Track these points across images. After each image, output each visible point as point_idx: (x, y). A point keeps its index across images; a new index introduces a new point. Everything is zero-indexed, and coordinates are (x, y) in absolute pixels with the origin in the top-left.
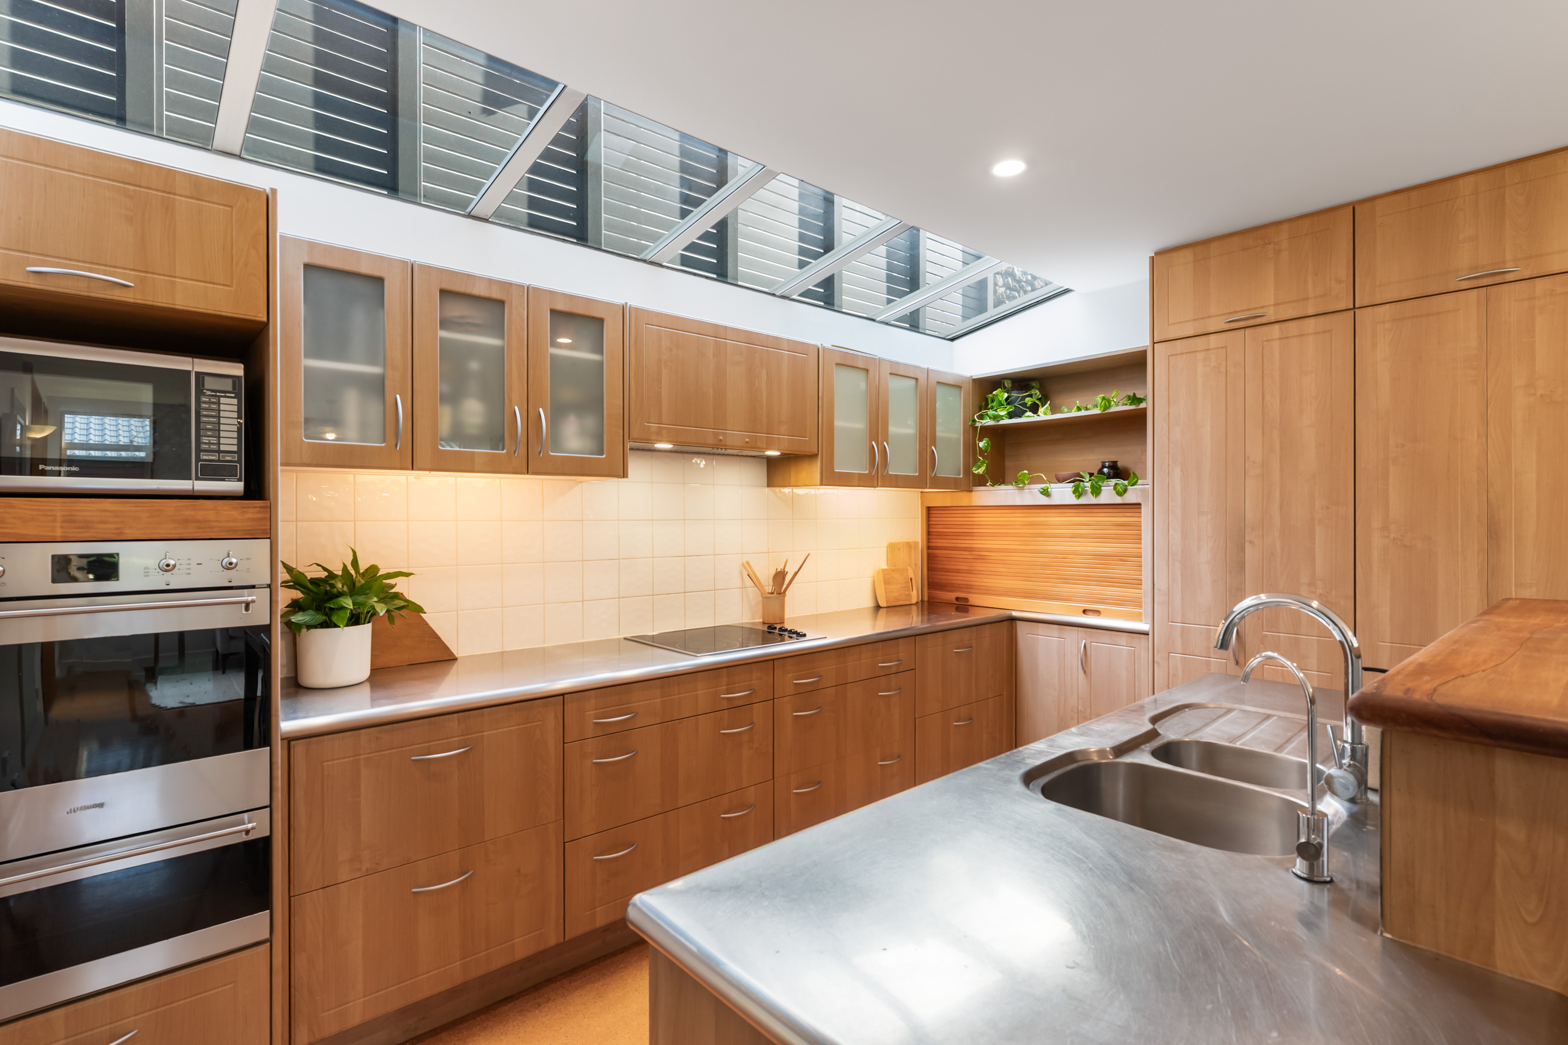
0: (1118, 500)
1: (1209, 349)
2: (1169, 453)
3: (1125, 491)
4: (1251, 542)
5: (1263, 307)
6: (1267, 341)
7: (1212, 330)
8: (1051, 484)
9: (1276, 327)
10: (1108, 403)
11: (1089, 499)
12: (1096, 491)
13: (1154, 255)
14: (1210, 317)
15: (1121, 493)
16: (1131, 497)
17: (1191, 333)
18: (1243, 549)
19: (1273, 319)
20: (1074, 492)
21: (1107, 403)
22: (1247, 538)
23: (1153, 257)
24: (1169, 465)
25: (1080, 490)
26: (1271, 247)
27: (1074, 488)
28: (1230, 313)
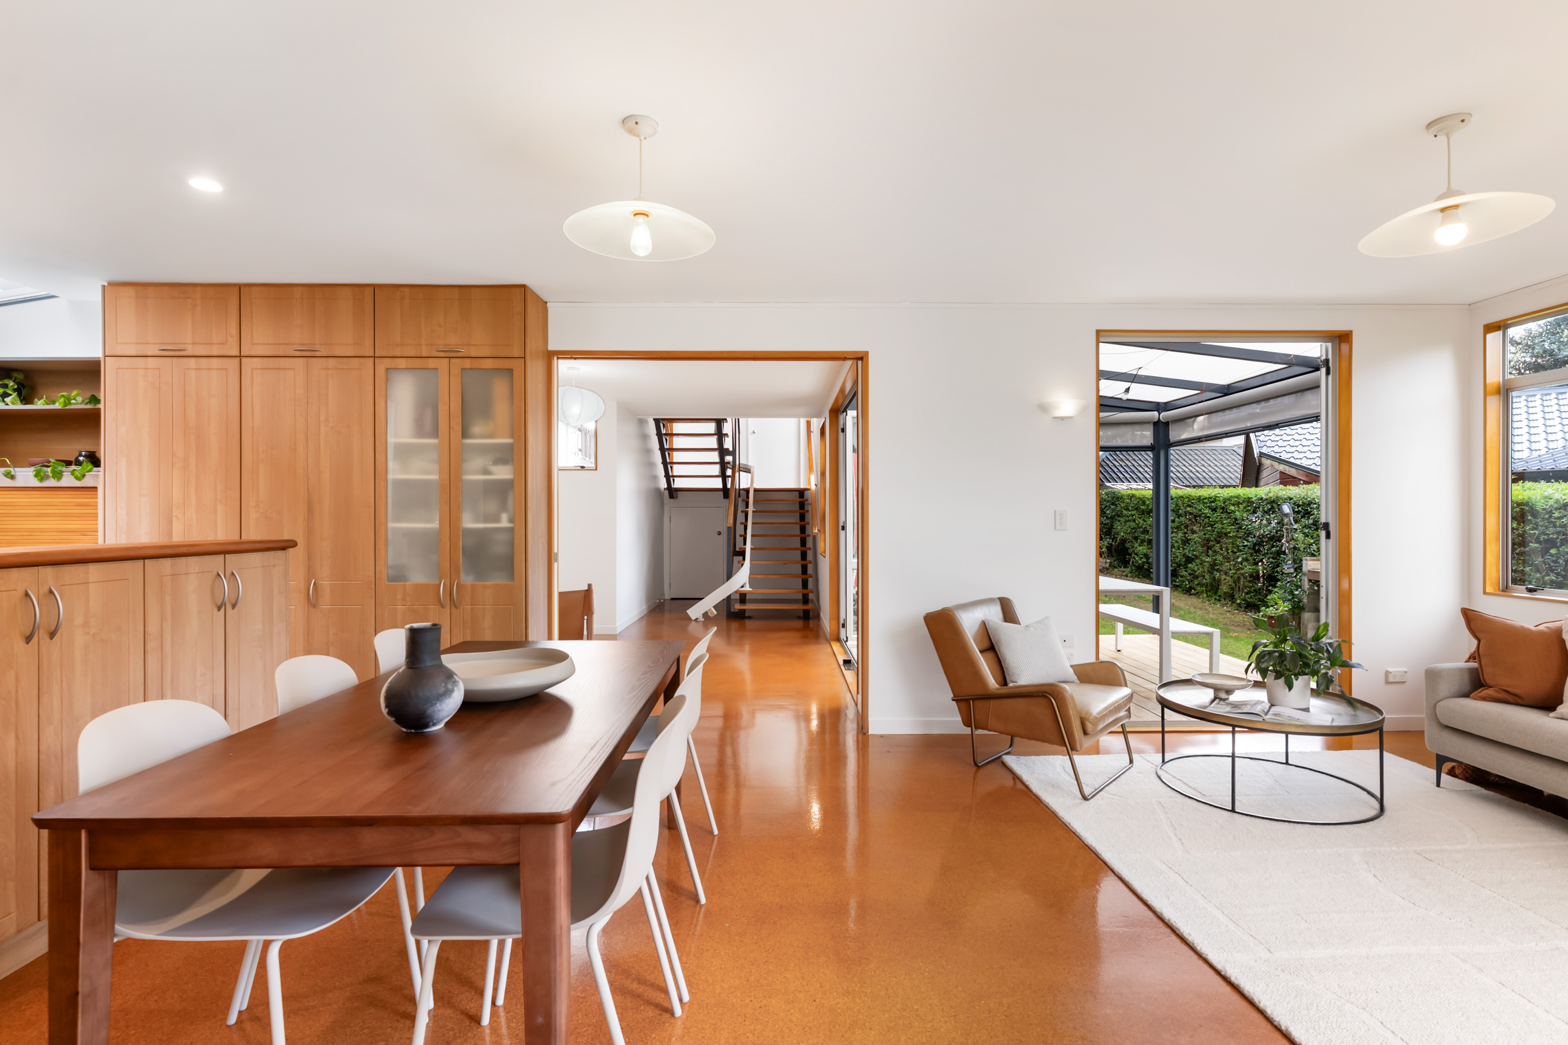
0: (78, 484)
1: (147, 369)
2: (117, 447)
3: (84, 476)
4: (176, 517)
5: (185, 344)
6: (188, 369)
7: (149, 353)
8: (15, 469)
9: (193, 360)
10: (68, 401)
11: (52, 483)
12: (58, 475)
13: (106, 284)
14: (148, 343)
15: (80, 478)
16: (87, 482)
17: (134, 354)
18: (171, 522)
19: (191, 353)
20: (36, 476)
21: (66, 400)
22: (174, 514)
23: (104, 286)
24: (117, 456)
25: (42, 474)
26: (190, 301)
27: (35, 472)
28: (162, 343)
